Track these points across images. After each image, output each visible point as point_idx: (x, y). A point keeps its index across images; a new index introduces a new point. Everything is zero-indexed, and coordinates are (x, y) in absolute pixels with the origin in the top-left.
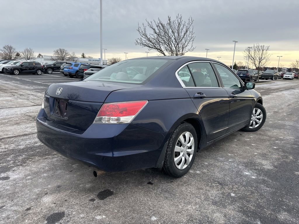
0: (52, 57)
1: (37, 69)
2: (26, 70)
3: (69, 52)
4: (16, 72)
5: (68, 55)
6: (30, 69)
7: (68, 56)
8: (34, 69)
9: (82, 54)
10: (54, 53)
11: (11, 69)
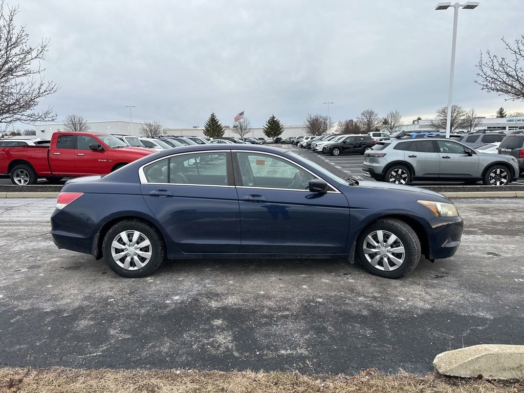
0: (432, 121)
1: (366, 145)
2: (348, 148)
3: (464, 110)
4: (336, 152)
5: (463, 115)
6: (355, 147)
7: (463, 118)
8: (360, 146)
9: (498, 110)
10: (438, 114)
11: (330, 148)
